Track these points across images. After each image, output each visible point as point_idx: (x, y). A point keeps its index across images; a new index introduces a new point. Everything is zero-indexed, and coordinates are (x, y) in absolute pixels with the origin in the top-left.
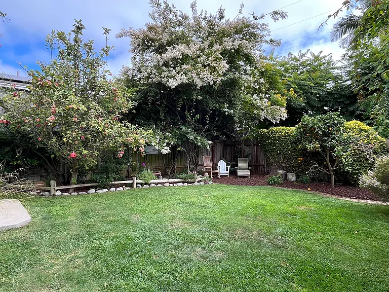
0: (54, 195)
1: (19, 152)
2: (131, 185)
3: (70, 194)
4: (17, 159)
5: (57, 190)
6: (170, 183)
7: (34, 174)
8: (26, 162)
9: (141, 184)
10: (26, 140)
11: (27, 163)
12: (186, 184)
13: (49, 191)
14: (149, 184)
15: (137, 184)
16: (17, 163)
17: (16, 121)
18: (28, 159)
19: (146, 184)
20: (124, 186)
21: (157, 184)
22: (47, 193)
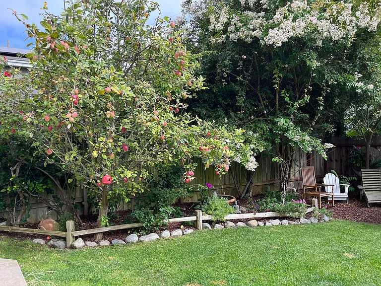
0: (73, 247)
1: (15, 172)
2: (194, 225)
3: (98, 242)
4: (12, 184)
5: (76, 238)
6: (258, 219)
7: (37, 203)
8: (26, 187)
9: (210, 222)
10: (25, 150)
11: (28, 189)
12: (285, 222)
13: (64, 239)
14: (223, 222)
15: (204, 221)
16: (12, 190)
17: (10, 120)
18: (29, 182)
19: (218, 222)
20: (182, 227)
21: (235, 221)
22: (61, 243)
